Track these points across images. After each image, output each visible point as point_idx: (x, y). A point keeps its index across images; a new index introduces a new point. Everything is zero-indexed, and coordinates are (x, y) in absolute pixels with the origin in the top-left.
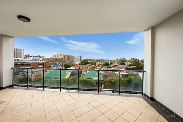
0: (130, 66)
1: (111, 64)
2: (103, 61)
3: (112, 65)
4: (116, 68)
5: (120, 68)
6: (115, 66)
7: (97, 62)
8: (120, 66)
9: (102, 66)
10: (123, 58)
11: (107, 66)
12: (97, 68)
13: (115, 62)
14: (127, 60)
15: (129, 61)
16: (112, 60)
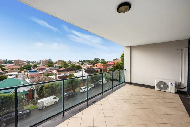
0: (60, 68)
1: (35, 66)
2: (17, 62)
3: (36, 68)
4: (44, 71)
5: (50, 71)
6: (42, 69)
7: (5, 65)
8: (48, 68)
9: (19, 71)
10: (49, 60)
11: (29, 70)
12: (9, 74)
13: (39, 64)
14: (54, 62)
15: (56, 63)
16: (34, 61)
